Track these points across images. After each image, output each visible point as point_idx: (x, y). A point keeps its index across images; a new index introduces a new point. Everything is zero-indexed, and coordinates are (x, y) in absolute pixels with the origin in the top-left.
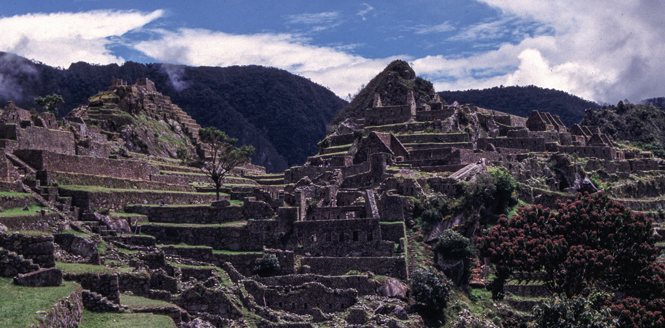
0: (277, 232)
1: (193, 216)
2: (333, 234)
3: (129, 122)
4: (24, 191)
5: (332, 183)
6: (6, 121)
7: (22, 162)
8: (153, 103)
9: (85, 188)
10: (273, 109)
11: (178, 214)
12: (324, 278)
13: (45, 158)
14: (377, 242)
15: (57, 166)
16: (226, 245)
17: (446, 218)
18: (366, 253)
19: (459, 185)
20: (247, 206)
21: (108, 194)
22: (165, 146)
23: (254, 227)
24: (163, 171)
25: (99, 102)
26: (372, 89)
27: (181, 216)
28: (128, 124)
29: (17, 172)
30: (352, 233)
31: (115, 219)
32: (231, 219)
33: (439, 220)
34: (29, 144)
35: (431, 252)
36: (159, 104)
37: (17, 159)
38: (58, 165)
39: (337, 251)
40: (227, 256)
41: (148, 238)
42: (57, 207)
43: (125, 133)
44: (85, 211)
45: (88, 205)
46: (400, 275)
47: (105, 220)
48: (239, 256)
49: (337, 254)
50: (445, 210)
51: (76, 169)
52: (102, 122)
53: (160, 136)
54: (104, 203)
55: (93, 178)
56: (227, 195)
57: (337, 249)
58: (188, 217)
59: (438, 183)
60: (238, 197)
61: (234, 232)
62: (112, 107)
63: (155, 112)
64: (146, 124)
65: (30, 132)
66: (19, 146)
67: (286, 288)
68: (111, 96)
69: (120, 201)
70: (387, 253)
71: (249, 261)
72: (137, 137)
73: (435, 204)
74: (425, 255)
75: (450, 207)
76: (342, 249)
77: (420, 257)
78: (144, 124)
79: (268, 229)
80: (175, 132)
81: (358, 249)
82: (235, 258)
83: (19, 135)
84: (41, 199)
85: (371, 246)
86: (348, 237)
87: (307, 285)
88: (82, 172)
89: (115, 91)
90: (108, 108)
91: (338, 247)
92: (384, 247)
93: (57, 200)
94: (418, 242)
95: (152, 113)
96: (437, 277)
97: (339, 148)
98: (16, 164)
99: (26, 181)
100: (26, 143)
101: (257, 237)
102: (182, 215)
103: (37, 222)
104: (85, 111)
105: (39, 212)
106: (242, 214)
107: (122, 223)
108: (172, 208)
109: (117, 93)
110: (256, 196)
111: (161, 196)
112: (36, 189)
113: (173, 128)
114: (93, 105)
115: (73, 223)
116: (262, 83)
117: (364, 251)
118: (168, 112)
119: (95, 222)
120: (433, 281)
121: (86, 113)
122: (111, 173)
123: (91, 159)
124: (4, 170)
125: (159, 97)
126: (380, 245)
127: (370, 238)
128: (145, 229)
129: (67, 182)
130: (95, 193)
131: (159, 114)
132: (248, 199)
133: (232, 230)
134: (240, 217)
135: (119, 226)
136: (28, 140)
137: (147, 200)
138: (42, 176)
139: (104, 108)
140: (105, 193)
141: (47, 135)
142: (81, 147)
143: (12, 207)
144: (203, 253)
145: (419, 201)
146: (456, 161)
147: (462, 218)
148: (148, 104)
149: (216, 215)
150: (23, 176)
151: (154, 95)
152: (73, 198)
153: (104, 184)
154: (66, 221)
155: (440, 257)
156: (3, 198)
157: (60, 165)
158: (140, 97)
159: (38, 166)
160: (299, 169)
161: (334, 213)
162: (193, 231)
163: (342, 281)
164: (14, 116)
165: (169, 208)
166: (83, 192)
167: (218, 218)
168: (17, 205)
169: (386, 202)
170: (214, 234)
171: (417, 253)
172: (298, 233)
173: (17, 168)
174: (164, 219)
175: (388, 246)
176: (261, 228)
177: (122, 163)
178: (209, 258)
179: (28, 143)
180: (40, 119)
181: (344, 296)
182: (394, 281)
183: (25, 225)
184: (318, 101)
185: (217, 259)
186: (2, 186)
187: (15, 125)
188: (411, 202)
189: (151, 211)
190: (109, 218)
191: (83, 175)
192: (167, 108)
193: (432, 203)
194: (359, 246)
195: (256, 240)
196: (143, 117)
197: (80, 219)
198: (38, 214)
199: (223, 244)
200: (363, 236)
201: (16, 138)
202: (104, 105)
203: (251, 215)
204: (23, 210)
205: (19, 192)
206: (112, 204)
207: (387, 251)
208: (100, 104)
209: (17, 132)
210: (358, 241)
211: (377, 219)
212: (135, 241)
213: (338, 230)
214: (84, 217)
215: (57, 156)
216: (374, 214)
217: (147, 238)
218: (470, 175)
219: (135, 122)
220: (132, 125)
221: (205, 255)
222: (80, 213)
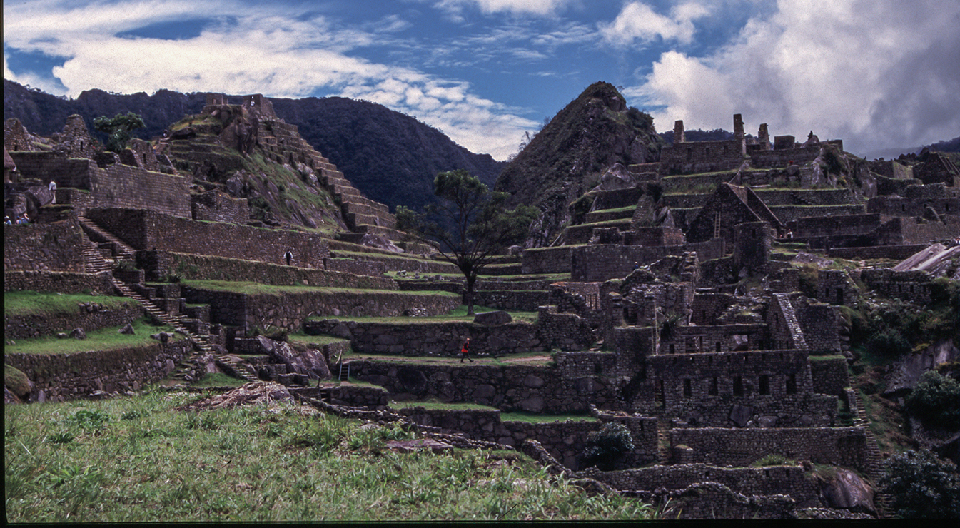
0: (615, 376)
1: (440, 341)
2: (722, 382)
3: (240, 166)
4: (118, 293)
5: (686, 278)
6: (69, 152)
7: (104, 234)
8: (273, 135)
9: (235, 286)
10: (365, 158)
11: (410, 337)
12: (723, 472)
13: (151, 225)
14: (805, 397)
15: (172, 241)
16: (516, 401)
17: (918, 348)
18: (786, 417)
19: (936, 285)
20: (545, 324)
21: (277, 298)
22: (296, 206)
23: (571, 367)
24: (333, 251)
25: (188, 132)
26: (562, 126)
27: (415, 342)
28: (237, 168)
29: (98, 253)
30: (757, 378)
31: (299, 350)
32: (514, 348)
33: (906, 351)
34: (113, 200)
35: (896, 414)
36: (281, 137)
37: (95, 228)
38: (174, 239)
39: (729, 414)
40: (529, 426)
41: (374, 390)
42: (184, 324)
43: (233, 185)
44: (238, 332)
45: (244, 321)
46: (857, 463)
47: (280, 352)
48: (552, 426)
49: (729, 419)
50: (914, 332)
51: (206, 247)
52: (196, 165)
53: (287, 189)
54: (271, 317)
55: (237, 266)
56: (456, 295)
57: (731, 410)
58: (428, 343)
59: (885, 279)
60: (477, 300)
61: (532, 376)
62: (211, 140)
63: (277, 150)
64: (264, 169)
65: (114, 175)
66: (96, 202)
67: (658, 495)
68: (208, 122)
69: (296, 310)
70: (824, 417)
71: (571, 437)
72: (252, 191)
73: (891, 319)
74: (886, 421)
75: (925, 326)
76: (739, 409)
77: (878, 424)
78: (261, 169)
79: (597, 369)
80: (308, 183)
81: (769, 410)
82: (544, 430)
83: (95, 181)
84: (150, 307)
85: (793, 405)
86: (749, 386)
87: (697, 488)
88: (215, 254)
89: (214, 113)
90: (203, 141)
91: (732, 407)
92: (818, 405)
93: (182, 310)
94: (867, 393)
95: (271, 152)
96: (944, 470)
97: (612, 213)
98: (94, 237)
99: (119, 272)
100: (108, 196)
101: (577, 385)
102: (417, 339)
103: (153, 358)
104: (167, 146)
105: (157, 339)
106: (536, 338)
107: (314, 357)
108: (397, 326)
109: (218, 117)
110: (557, 304)
111: (360, 300)
112: (140, 288)
113: (304, 177)
114: (178, 136)
115: (222, 358)
116: (349, 121)
117: (781, 415)
118: (296, 151)
119: (262, 356)
120: (939, 479)
121: (168, 149)
122: (262, 254)
123: (229, 229)
124: (76, 251)
125: (281, 125)
126: (810, 402)
127: (791, 389)
128: (357, 371)
129: (193, 274)
130: (256, 297)
131: (282, 153)
132: (546, 309)
133: (528, 373)
134: (531, 344)
135: (308, 363)
136: (110, 191)
137: (339, 308)
138: (148, 261)
139: (197, 142)
140: (272, 296)
141: (145, 183)
142: (201, 206)
143: (99, 328)
144: (482, 421)
145: (859, 315)
146: (893, 238)
147: (952, 349)
148: (264, 137)
149: (485, 339)
150: (111, 261)
151: (273, 122)
152: (212, 307)
153: (255, 276)
154: (207, 356)
155: (916, 425)
156: (81, 308)
157: (176, 240)
158: (253, 124)
159: (138, 243)
160: (586, 250)
161: (711, 339)
162: (451, 373)
163: (756, 478)
164: (82, 143)
165: (392, 326)
166: (233, 294)
167: (488, 346)
168: (108, 323)
169: (807, 317)
170: (493, 381)
171: (871, 417)
172: (655, 379)
173: (95, 244)
174: (382, 348)
175: (826, 405)
176: (584, 369)
177: (280, 236)
178: (493, 431)
179: (110, 197)
180: (129, 151)
181: (769, 510)
182: (849, 476)
183: (132, 367)
184: (426, 147)
185: (509, 433)
186: (75, 283)
187: (87, 161)
188: (846, 316)
189: (357, 331)
190: (288, 349)
191: (220, 260)
192: (293, 144)
193: (886, 317)
194: (771, 405)
195: (574, 393)
196: (259, 158)
197: (231, 351)
198: (156, 343)
199: (511, 401)
200: (778, 384)
201: (89, 186)
202: (198, 137)
203: (554, 340)
204: (123, 333)
205: (108, 294)
206: (283, 317)
207: (823, 414)
208: (192, 134)
209: (91, 174)
210: (769, 394)
211: (806, 352)
212: (347, 396)
213: (730, 372)
214: (239, 346)
215: (172, 221)
216: (798, 342)
217: (371, 391)
218: (953, 266)
219: (249, 165)
220: (244, 171)
221: (484, 424)
222: (230, 338)
